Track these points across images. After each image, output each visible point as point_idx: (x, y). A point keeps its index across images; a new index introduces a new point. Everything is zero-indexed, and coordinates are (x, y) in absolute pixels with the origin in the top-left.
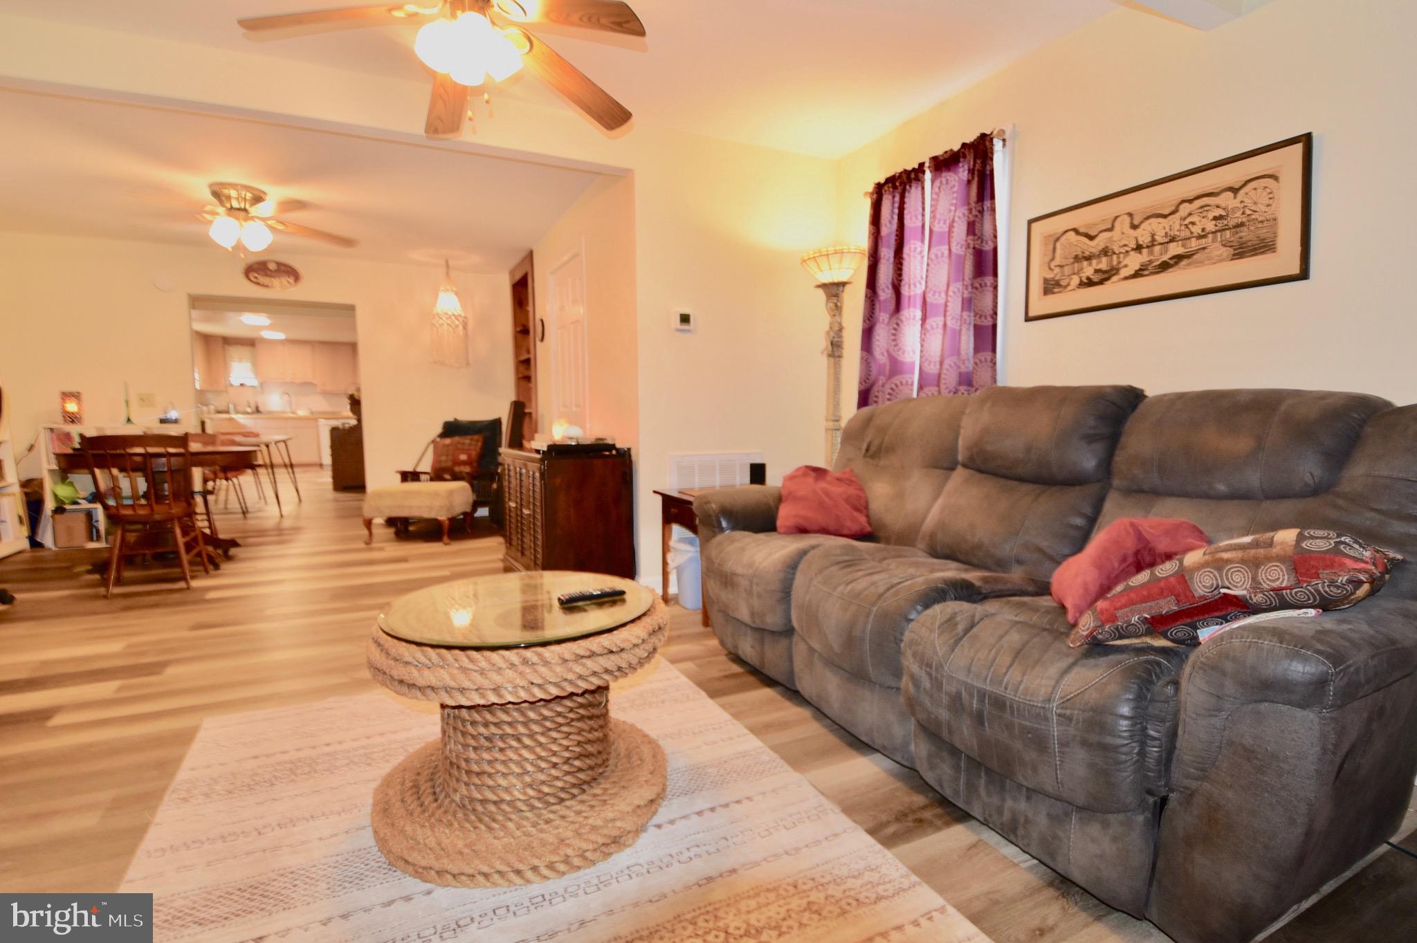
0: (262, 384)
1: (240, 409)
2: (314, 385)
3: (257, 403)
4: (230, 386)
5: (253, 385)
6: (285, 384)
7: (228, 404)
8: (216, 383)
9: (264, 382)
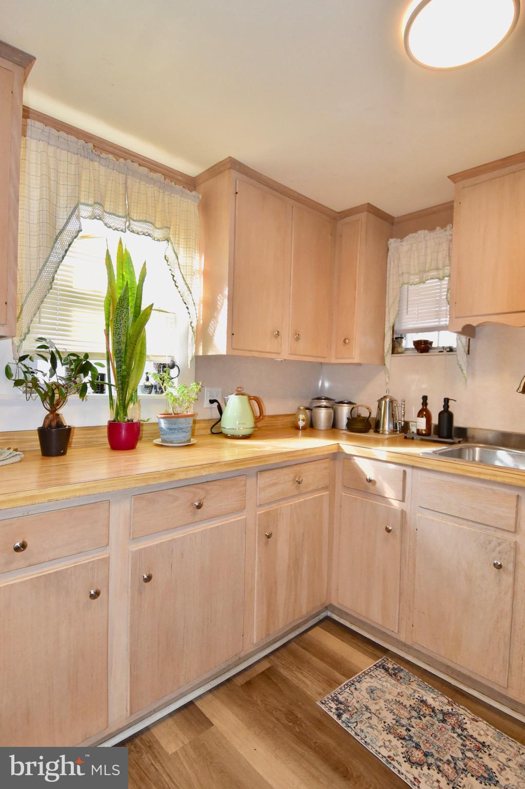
3: (447, 401)
4: (393, 353)
5: (447, 345)
7: (380, 402)
8: (344, 343)
9: (471, 331)
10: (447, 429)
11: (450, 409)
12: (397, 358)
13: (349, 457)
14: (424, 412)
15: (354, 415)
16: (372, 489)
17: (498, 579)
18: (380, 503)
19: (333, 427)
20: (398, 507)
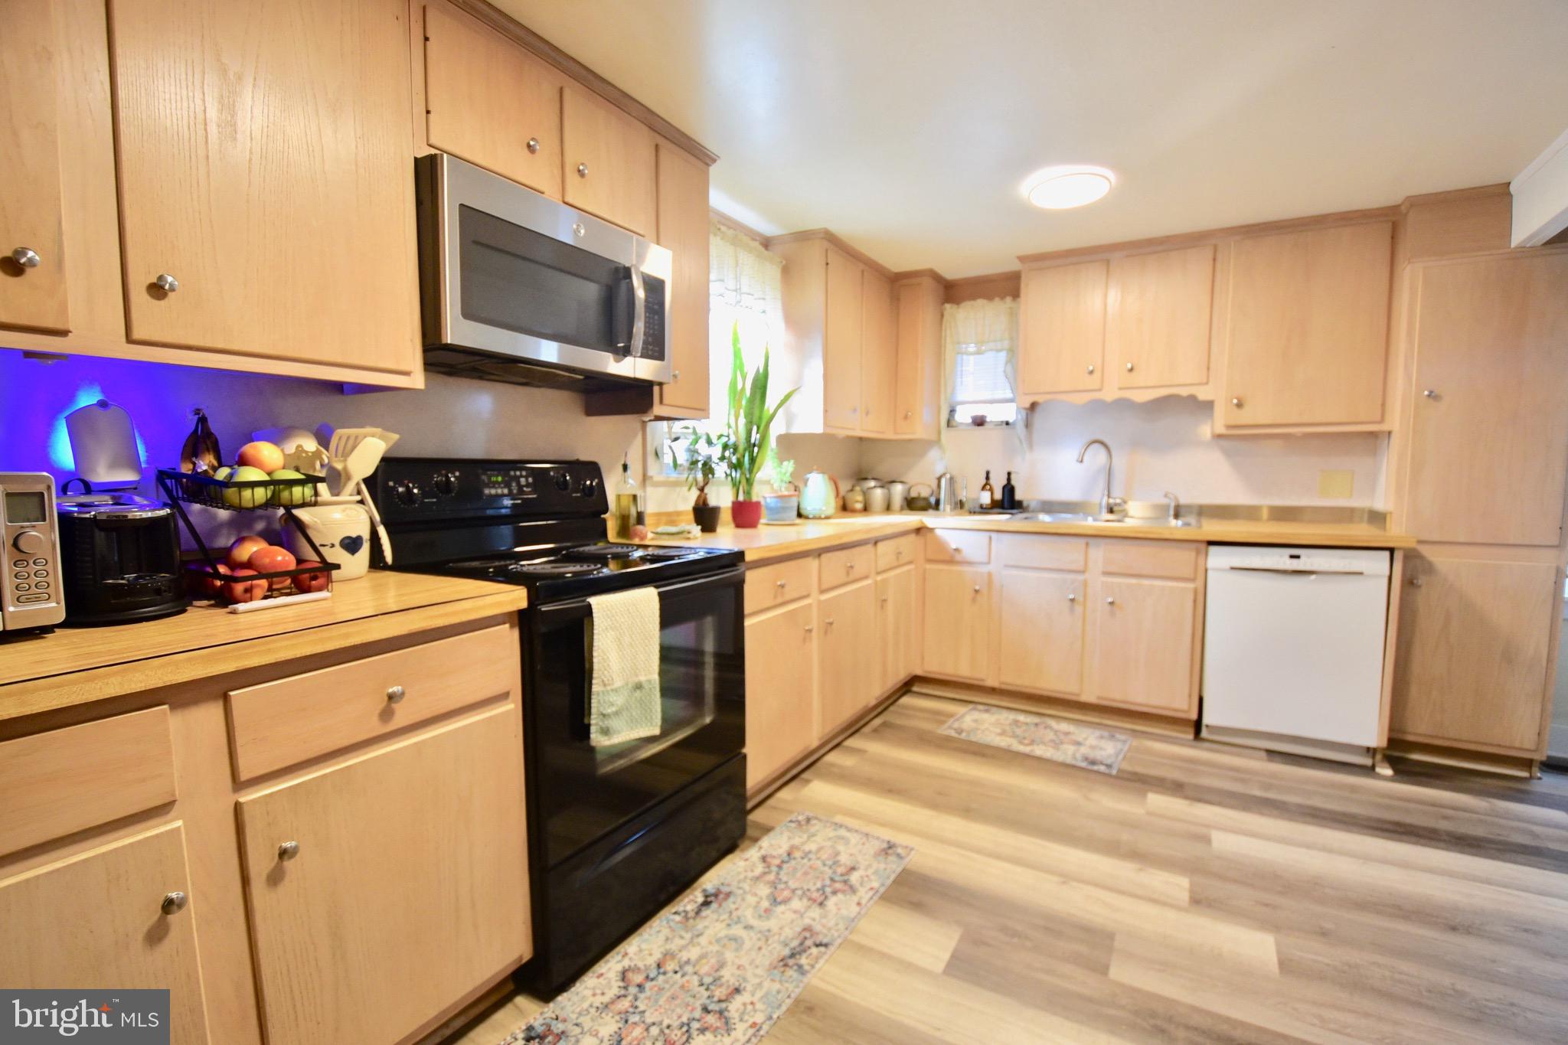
0: (1029, 417)
1: (963, 495)
2: (1207, 407)
3: (1009, 474)
4: (948, 425)
5: (1005, 419)
6: (1098, 407)
7: (939, 479)
8: (906, 417)
9: (1033, 406)
10: (1008, 502)
11: (1013, 482)
12: (952, 432)
13: (931, 530)
14: (987, 486)
15: (913, 494)
16: (958, 557)
17: (1072, 610)
18: (966, 569)
19: (888, 508)
20: (985, 569)
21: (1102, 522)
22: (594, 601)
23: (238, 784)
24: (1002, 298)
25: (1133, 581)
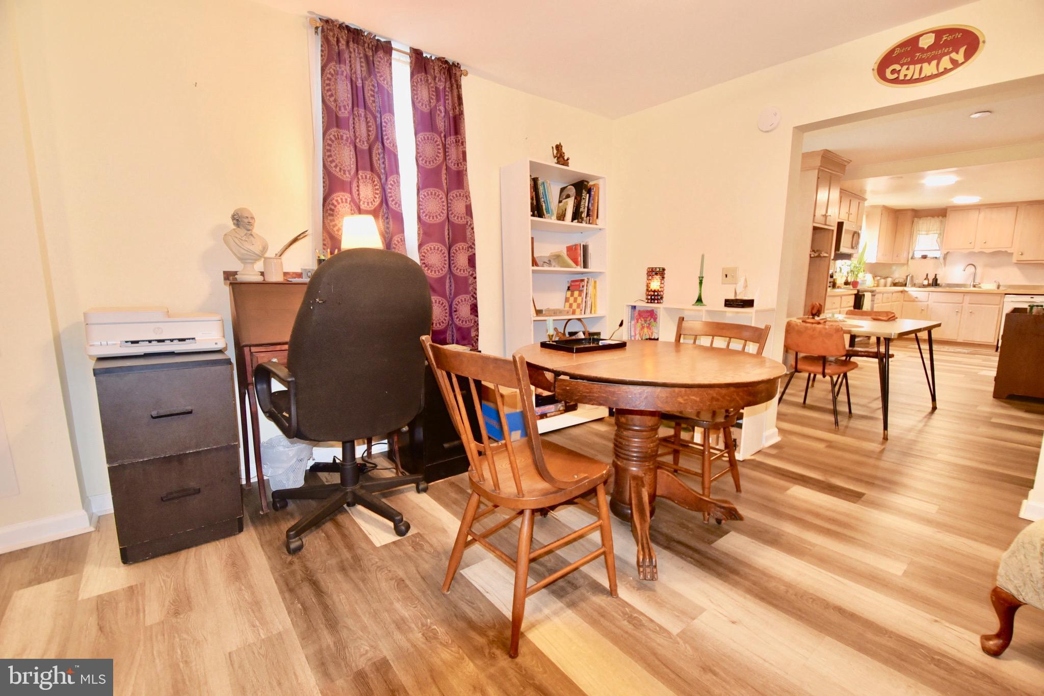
0: (945, 256)
1: (917, 281)
2: (1011, 254)
3: (936, 275)
4: (912, 258)
5: (935, 256)
6: (972, 254)
7: (907, 277)
8: (897, 256)
9: (948, 253)
10: (935, 283)
11: (937, 277)
13: (905, 292)
14: (927, 278)
15: (897, 281)
16: (916, 300)
17: (957, 315)
18: (918, 303)
19: (885, 286)
20: (926, 303)
21: (973, 289)
22: (865, 293)
23: (841, 307)
24: (938, 216)
25: (979, 305)
